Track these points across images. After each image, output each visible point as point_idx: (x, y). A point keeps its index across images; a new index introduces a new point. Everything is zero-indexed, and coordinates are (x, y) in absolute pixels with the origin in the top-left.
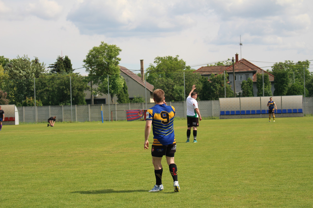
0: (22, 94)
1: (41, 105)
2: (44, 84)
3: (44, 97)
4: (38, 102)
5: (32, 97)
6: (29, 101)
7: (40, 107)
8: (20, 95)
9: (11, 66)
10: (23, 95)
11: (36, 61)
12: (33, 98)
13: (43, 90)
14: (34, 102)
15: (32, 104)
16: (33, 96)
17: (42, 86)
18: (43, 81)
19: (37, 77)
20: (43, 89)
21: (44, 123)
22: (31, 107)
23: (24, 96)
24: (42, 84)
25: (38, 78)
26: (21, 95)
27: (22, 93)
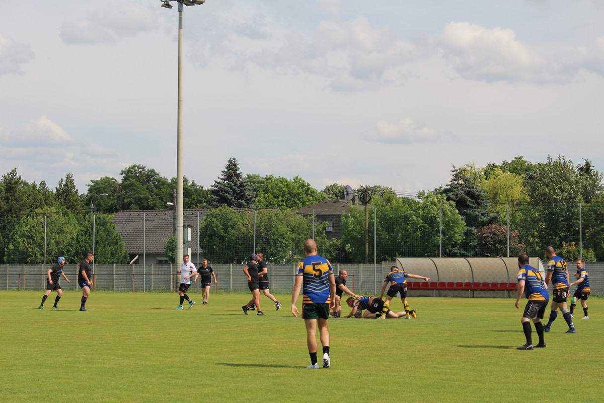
0: (556, 236)
1: (595, 260)
2: (601, 217)
3: (602, 244)
4: (585, 254)
5: (574, 243)
6: (568, 252)
7: (591, 263)
8: (552, 238)
9: (534, 178)
10: (557, 239)
11: (586, 169)
12: (577, 245)
13: (599, 229)
14: (579, 254)
15: (574, 257)
16: (577, 240)
17: (596, 220)
18: (599, 210)
19: (587, 200)
20: (598, 226)
21: (598, 296)
22: (572, 263)
23: (559, 241)
24: (598, 215)
25: (590, 204)
26: (554, 237)
27: (557, 234)
